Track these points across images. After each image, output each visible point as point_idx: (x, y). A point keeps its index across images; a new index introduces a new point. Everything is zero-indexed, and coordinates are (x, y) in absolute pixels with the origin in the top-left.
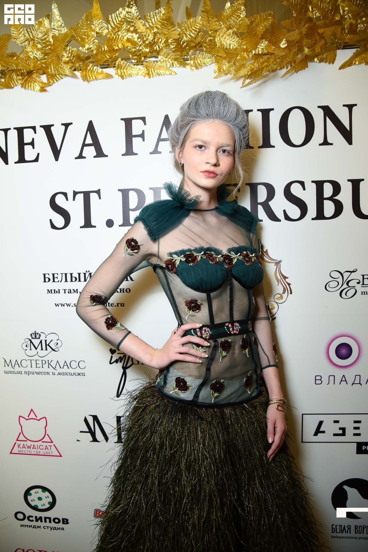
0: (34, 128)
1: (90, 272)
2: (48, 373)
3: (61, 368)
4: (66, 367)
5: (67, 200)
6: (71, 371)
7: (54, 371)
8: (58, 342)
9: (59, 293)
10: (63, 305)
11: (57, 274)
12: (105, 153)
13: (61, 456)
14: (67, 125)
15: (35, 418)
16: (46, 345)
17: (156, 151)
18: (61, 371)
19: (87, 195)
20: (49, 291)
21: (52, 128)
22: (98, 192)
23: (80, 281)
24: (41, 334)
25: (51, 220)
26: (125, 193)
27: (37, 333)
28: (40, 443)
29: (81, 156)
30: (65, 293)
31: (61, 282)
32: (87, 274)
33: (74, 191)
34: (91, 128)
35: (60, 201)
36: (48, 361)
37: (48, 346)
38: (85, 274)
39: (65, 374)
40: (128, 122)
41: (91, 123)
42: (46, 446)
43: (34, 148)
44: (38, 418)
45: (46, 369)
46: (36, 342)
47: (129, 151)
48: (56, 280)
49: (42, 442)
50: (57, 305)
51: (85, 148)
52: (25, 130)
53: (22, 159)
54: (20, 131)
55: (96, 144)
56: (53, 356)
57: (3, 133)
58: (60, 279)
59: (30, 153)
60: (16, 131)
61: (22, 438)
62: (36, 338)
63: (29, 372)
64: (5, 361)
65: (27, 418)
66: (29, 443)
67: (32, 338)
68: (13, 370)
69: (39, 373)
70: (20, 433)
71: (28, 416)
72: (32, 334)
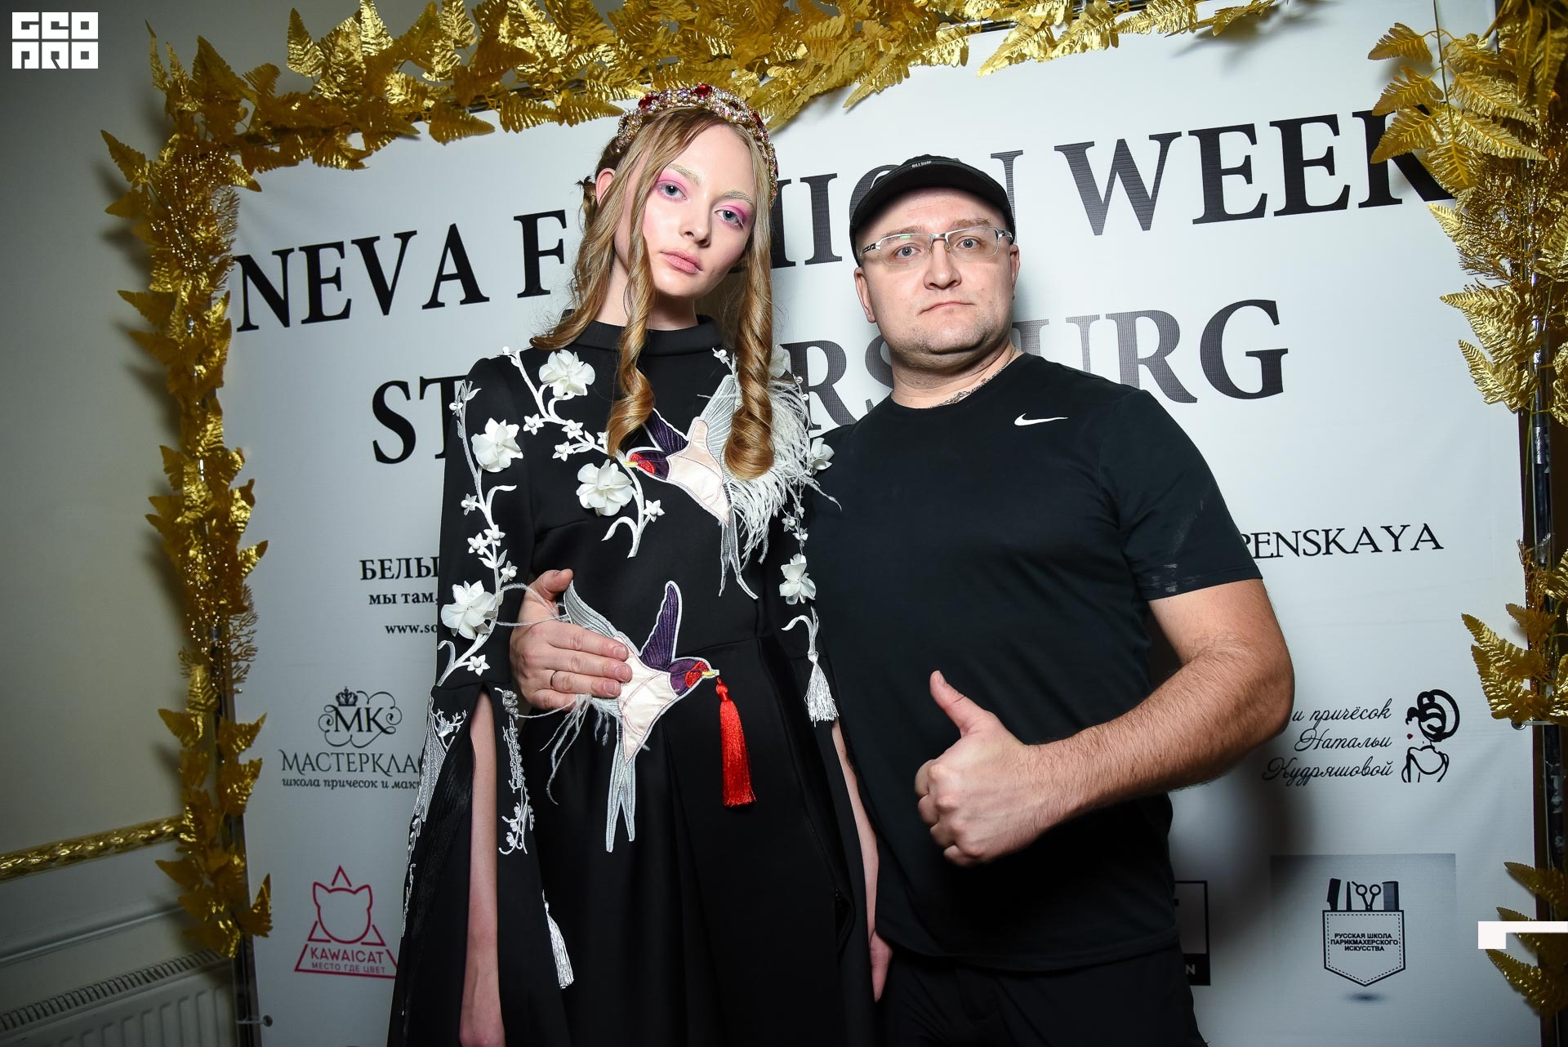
0: (339, 246)
2: (373, 784)
3: (399, 771)
4: (410, 769)
5: (408, 397)
7: (385, 778)
8: (393, 711)
9: (394, 602)
10: (402, 629)
11: (390, 560)
12: (484, 294)
14: (405, 237)
15: (348, 887)
16: (369, 719)
18: (400, 778)
19: (448, 386)
20: (375, 600)
21: (376, 245)
24: (359, 695)
25: (375, 443)
27: (350, 694)
28: (358, 946)
29: (434, 303)
30: (406, 601)
31: (398, 577)
33: (421, 378)
34: (454, 241)
35: (394, 400)
36: (373, 755)
37: (372, 723)
39: (408, 785)
40: (529, 224)
41: (453, 230)
42: (371, 954)
43: (339, 289)
44: (354, 888)
45: (368, 774)
46: (348, 713)
47: (533, 287)
48: (388, 574)
49: (363, 943)
50: (390, 630)
51: (443, 284)
52: (322, 251)
53: (316, 314)
54: (312, 253)
55: (465, 274)
56: (382, 745)
57: (278, 259)
58: (395, 571)
59: (332, 300)
60: (304, 254)
61: (319, 934)
62: (347, 704)
63: (333, 781)
64: (285, 757)
65: (331, 888)
66: (334, 947)
67: (340, 704)
68: (301, 777)
69: (354, 784)
70: (316, 923)
71: (333, 884)
72: (341, 695)
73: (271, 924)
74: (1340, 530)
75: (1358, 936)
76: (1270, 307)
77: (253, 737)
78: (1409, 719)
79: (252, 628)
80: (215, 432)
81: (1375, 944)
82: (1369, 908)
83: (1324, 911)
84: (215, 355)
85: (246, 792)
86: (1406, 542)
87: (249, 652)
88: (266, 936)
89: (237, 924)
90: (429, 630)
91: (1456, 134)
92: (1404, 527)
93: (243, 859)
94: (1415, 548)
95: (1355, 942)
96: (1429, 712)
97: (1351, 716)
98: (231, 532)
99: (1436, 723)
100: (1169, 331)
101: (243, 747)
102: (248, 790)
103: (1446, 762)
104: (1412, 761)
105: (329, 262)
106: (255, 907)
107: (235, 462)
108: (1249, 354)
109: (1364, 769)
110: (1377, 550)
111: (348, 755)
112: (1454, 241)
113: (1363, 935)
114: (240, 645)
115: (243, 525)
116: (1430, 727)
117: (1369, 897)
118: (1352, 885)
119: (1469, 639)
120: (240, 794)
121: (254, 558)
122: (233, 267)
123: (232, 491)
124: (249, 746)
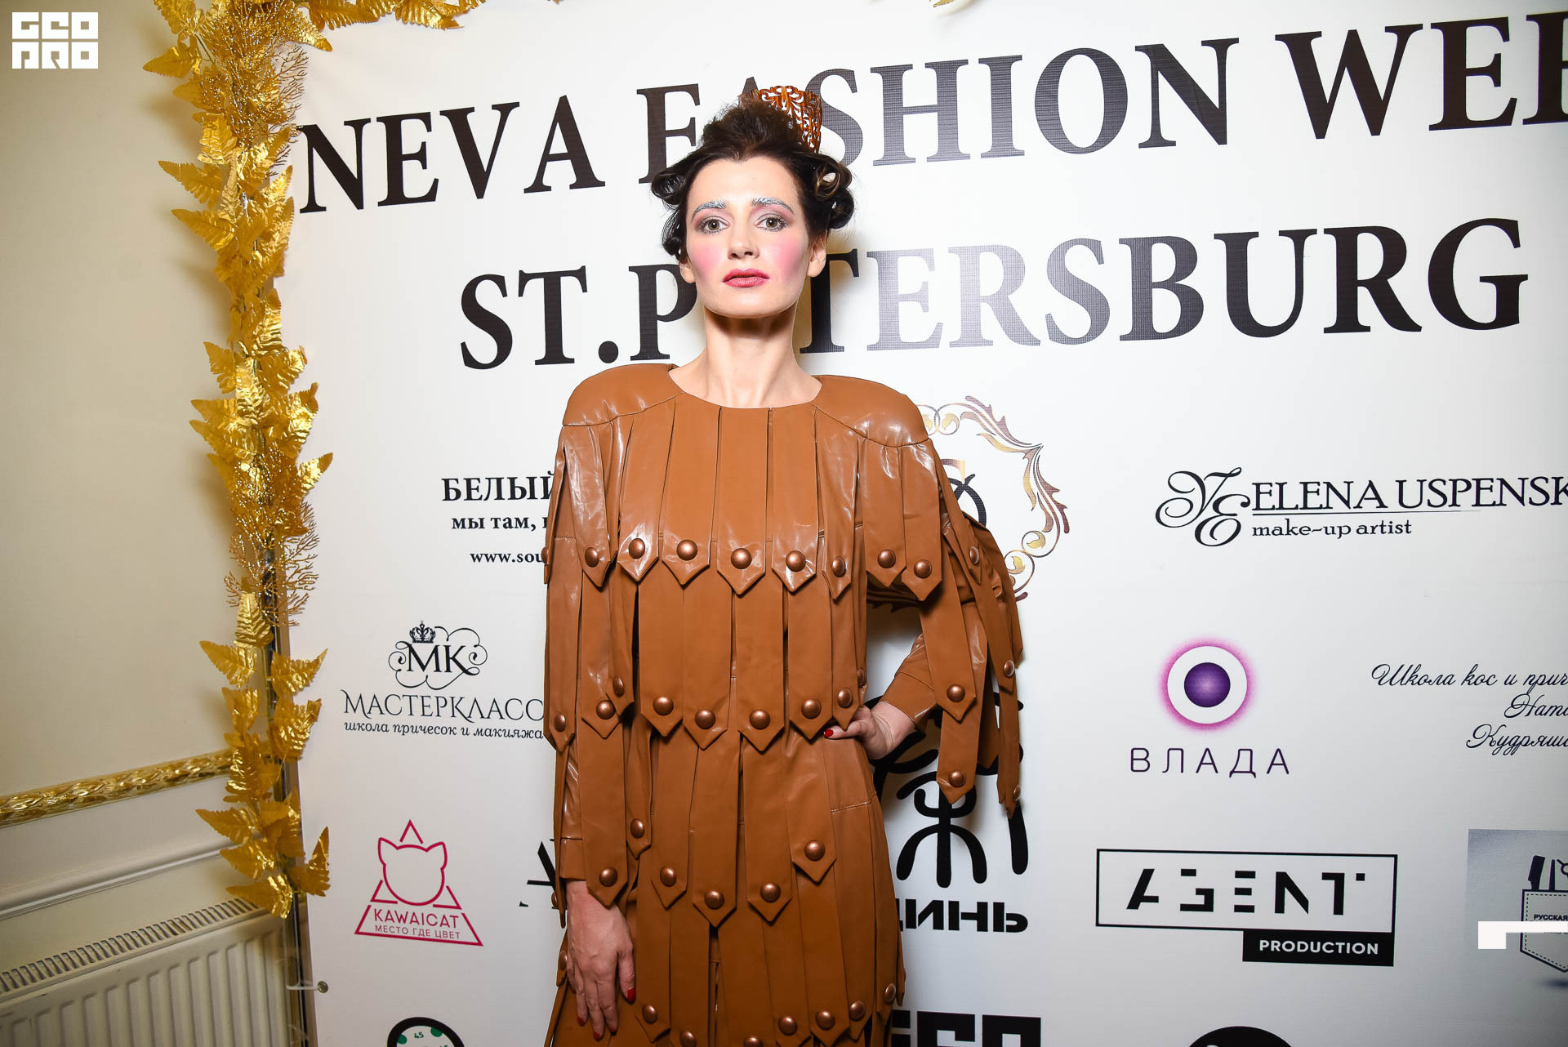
0: (425, 118)
2: (452, 730)
3: (482, 717)
4: (495, 715)
5: (504, 294)
6: (507, 724)
7: (466, 724)
8: (478, 650)
9: (482, 527)
10: (490, 558)
11: (479, 479)
12: (599, 177)
13: (479, 944)
14: (505, 109)
15: (419, 844)
16: (448, 658)
18: (483, 724)
19: (552, 282)
20: (458, 524)
21: (470, 117)
22: (580, 274)
23: (533, 497)
24: (437, 630)
25: (463, 345)
26: (647, 276)
27: (427, 629)
28: (429, 909)
29: (538, 186)
30: (496, 527)
31: (486, 499)
33: (521, 272)
34: (564, 115)
35: (487, 297)
36: (452, 698)
37: (451, 661)
38: (545, 480)
39: (493, 733)
40: (655, 99)
41: (564, 103)
42: (444, 917)
43: (424, 167)
44: (425, 845)
45: (446, 719)
46: (424, 651)
48: (474, 494)
49: (435, 906)
50: (476, 558)
51: (549, 164)
52: (404, 123)
53: (396, 195)
54: (393, 125)
55: (576, 153)
56: (464, 688)
57: (351, 130)
58: (484, 492)
59: (415, 180)
60: (382, 126)
61: (384, 894)
62: (423, 641)
63: (404, 726)
64: (348, 697)
65: (398, 844)
66: (401, 908)
67: (415, 641)
68: (366, 721)
69: (429, 730)
70: (381, 882)
71: (401, 840)
72: (415, 631)
73: (329, 883)
76: (1510, 227)
77: (312, 676)
80: (273, 327)
83: (1524, 891)
84: (274, 240)
85: (303, 737)
87: (307, 579)
88: (324, 895)
89: (290, 881)
90: (522, 559)
93: (297, 810)
98: (291, 443)
100: (1394, 249)
101: (301, 686)
102: (304, 734)
105: (412, 136)
106: (311, 863)
107: (293, 362)
108: (1483, 279)
111: (423, 697)
114: (297, 572)
115: (303, 435)
118: (1557, 863)
120: (296, 738)
121: (315, 471)
122: (297, 138)
123: (291, 397)
124: (307, 685)
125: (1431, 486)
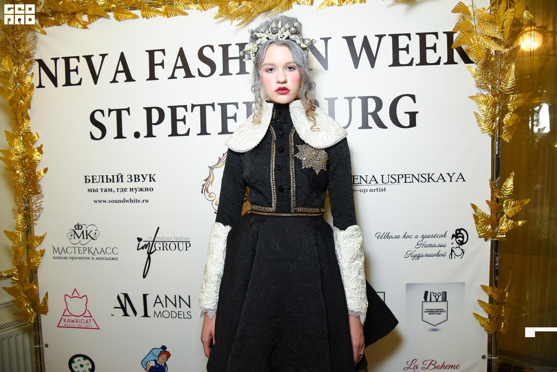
0: (78, 58)
1: (121, 175)
2: (88, 258)
3: (98, 254)
4: (102, 253)
5: (104, 116)
7: (93, 256)
8: (96, 232)
9: (97, 191)
10: (100, 202)
12: (134, 79)
13: (99, 329)
14: (103, 56)
15: (78, 296)
16: (87, 235)
17: (173, 77)
19: (119, 112)
20: (90, 190)
21: (92, 58)
22: (128, 110)
23: (113, 182)
24: (83, 225)
26: (149, 110)
27: (80, 225)
28: (82, 318)
29: (114, 81)
30: (102, 191)
31: (99, 182)
32: (119, 176)
33: (109, 109)
34: (122, 58)
35: (98, 116)
37: (88, 236)
38: (117, 176)
39: (102, 259)
40: (151, 53)
41: (122, 54)
42: (87, 320)
43: (77, 74)
44: (80, 296)
45: (86, 255)
46: (79, 232)
47: (152, 77)
48: (95, 181)
49: (84, 317)
50: (95, 202)
51: (118, 74)
52: (71, 59)
53: (68, 83)
54: (67, 60)
55: (126, 71)
56: (92, 244)
57: (53, 61)
58: (98, 180)
59: (74, 78)
60: (63, 60)
61: (67, 313)
62: (78, 229)
63: (73, 257)
64: (54, 248)
65: (71, 296)
66: (73, 318)
67: (76, 229)
68: (60, 256)
69: (81, 258)
70: (66, 309)
71: (72, 295)
72: (76, 226)
73: (48, 310)
74: (433, 174)
75: (433, 310)
76: (413, 97)
77: (42, 241)
78: (452, 238)
79: (41, 200)
80: (27, 126)
81: (438, 312)
82: (437, 301)
83: (422, 302)
84: (27, 97)
85: (39, 262)
86: (454, 178)
87: (40, 209)
88: (46, 314)
89: (34, 310)
90: (110, 202)
91: (478, 41)
92: (454, 174)
93: (37, 286)
94: (457, 181)
95: (432, 312)
96: (459, 235)
97: (434, 237)
98: (34, 164)
99: (461, 239)
100: (379, 103)
101: (38, 245)
102: (39, 261)
103: (463, 252)
104: (453, 252)
105: (73, 64)
106: (42, 304)
107: (35, 137)
108: (405, 113)
109: (437, 254)
110: (445, 181)
111: (79, 247)
112: (474, 78)
113: (435, 309)
114: (36, 207)
115: (38, 161)
116: (459, 240)
117: (437, 297)
118: (432, 293)
119: (473, 212)
120: (36, 262)
121: (42, 174)
122: (35, 63)
123: (34, 149)
124: (40, 244)
125: (391, 177)
